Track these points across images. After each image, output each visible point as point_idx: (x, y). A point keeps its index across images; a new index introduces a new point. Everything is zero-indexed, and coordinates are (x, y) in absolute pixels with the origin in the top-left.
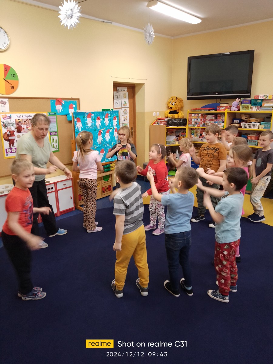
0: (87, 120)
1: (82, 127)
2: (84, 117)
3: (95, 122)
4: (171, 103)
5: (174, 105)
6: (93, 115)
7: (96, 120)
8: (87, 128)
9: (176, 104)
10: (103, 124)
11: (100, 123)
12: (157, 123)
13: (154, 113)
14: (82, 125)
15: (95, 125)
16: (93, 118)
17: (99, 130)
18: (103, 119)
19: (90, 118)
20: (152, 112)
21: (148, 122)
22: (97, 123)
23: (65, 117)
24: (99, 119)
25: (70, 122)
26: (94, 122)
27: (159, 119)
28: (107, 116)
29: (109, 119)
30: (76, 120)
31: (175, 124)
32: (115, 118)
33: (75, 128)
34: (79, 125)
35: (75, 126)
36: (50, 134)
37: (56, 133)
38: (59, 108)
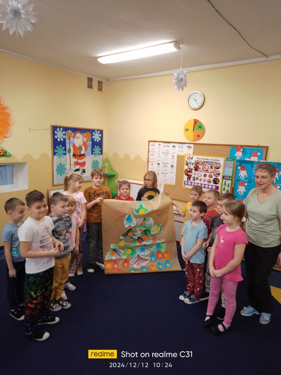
1: (247, 176)
2: (252, 166)
33: (237, 176)
34: (243, 174)
36: (223, 177)
37: (230, 178)
38: (239, 155)
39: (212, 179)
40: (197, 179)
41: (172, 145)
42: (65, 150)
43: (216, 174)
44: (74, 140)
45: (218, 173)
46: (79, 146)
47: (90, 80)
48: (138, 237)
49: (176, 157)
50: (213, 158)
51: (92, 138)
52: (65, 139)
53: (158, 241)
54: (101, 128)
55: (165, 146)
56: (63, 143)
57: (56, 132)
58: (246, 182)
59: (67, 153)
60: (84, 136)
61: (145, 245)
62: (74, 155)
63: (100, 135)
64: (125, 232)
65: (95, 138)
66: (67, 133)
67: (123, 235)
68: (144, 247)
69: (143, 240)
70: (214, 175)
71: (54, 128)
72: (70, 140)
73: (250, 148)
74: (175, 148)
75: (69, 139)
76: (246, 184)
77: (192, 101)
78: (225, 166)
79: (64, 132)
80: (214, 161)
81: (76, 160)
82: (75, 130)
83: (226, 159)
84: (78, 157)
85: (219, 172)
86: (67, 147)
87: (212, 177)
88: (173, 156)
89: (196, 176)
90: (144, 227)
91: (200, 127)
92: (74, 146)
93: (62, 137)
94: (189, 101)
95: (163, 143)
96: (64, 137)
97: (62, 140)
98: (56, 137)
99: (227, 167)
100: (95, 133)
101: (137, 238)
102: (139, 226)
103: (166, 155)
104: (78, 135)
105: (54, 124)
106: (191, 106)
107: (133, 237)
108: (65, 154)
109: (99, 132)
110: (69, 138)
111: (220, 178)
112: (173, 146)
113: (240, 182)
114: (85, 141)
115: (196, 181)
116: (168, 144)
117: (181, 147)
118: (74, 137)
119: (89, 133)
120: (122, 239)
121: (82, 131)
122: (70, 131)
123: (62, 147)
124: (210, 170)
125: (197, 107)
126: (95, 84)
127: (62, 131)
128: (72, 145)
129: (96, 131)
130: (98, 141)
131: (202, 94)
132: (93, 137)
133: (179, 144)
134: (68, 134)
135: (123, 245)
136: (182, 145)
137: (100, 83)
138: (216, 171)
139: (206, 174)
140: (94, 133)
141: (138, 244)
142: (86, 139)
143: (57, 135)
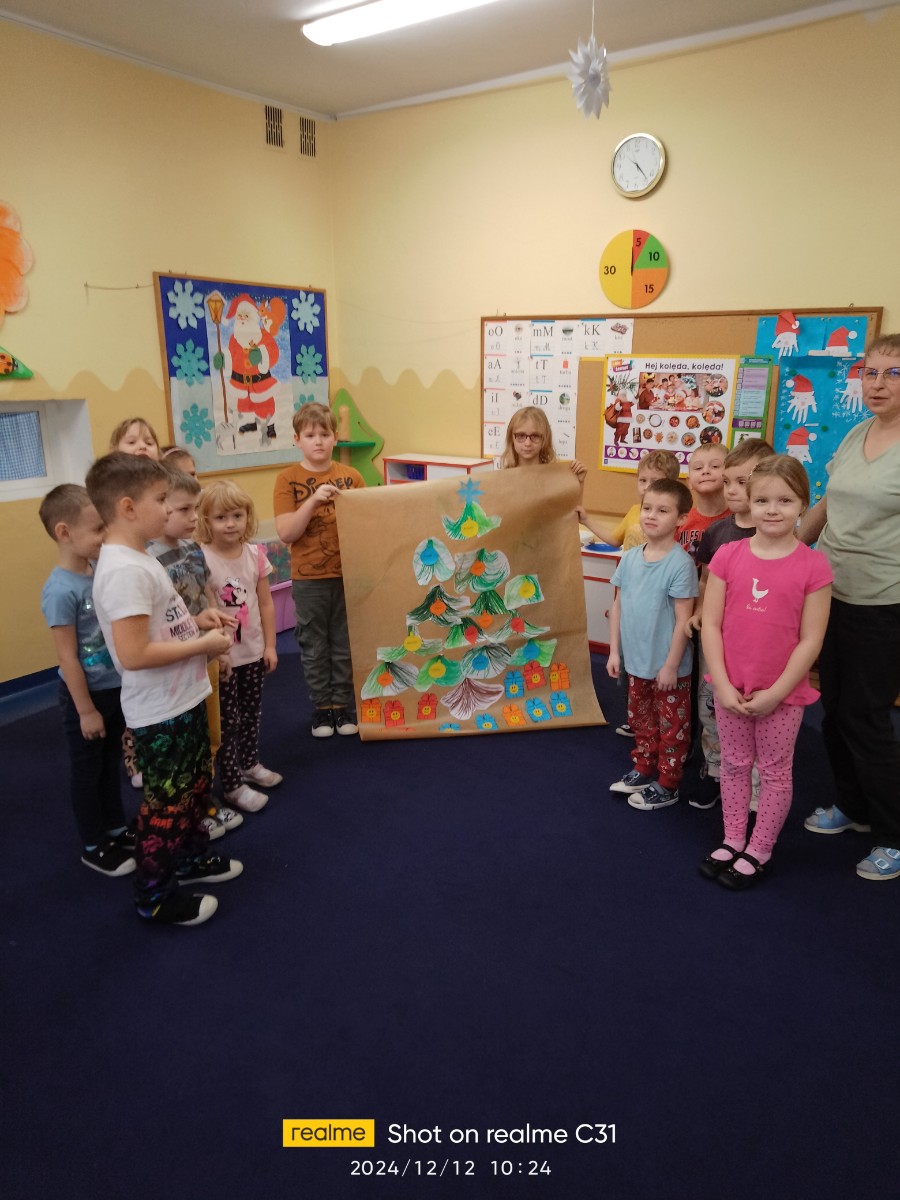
0: (843, 386)
1: (815, 410)
2: (833, 375)
8: (836, 414)
14: (814, 404)
34: (802, 403)
36: (735, 423)
37: (759, 424)
38: (787, 343)
39: (697, 432)
40: (648, 434)
41: (560, 325)
42: (206, 357)
43: (710, 413)
44: (232, 325)
45: (719, 408)
46: (249, 347)
47: (273, 116)
48: (464, 620)
49: (574, 367)
50: (698, 361)
51: (291, 318)
52: (202, 322)
53: (532, 631)
54: (317, 285)
55: (536, 332)
56: (198, 336)
57: (171, 295)
58: (813, 430)
59: (213, 370)
60: (263, 312)
61: (488, 648)
62: (237, 377)
63: (317, 309)
64: (420, 601)
65: (299, 319)
66: (210, 300)
67: (413, 613)
68: (485, 654)
69: (480, 631)
70: (705, 418)
71: (166, 284)
72: (221, 327)
73: (822, 317)
74: (573, 335)
75: (217, 321)
76: (813, 437)
77: (625, 169)
78: (741, 384)
79: (198, 297)
80: (704, 371)
81: (243, 394)
82: (234, 290)
83: (743, 360)
84: (250, 384)
85: (720, 405)
86: (213, 350)
87: (698, 426)
88: (566, 365)
89: (644, 427)
90: (482, 582)
91: (655, 256)
92: (234, 345)
93: (194, 315)
94: (616, 169)
95: (529, 322)
96: (200, 313)
97: (194, 324)
98: (173, 313)
99: (747, 387)
100: (300, 301)
101: (460, 621)
102: (463, 580)
103: (541, 365)
104: (245, 306)
105: (164, 269)
106: (623, 184)
107: (447, 617)
108: (207, 373)
109: (311, 298)
110: (216, 317)
111: (723, 426)
112: (565, 331)
113: (793, 430)
114: (267, 328)
115: (646, 444)
116: (548, 325)
117: (591, 331)
118: (231, 314)
119: (278, 301)
120: (410, 628)
121: (259, 293)
122: (216, 295)
123: (195, 347)
124: (689, 402)
125: (642, 186)
126: (291, 132)
127: (192, 294)
128: (228, 342)
129: (302, 295)
130: (310, 329)
131: (659, 145)
132: (295, 315)
133: (586, 322)
134: (213, 305)
135: (416, 649)
136: (596, 323)
137: (306, 125)
138: (712, 404)
139: (676, 418)
140: (295, 302)
141: (464, 643)
142: (270, 322)
143: (175, 305)
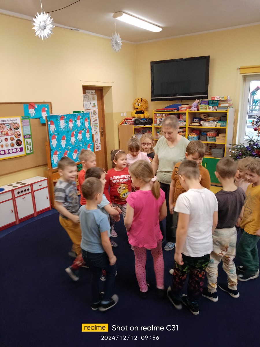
0: (60, 123)
1: (56, 130)
2: (57, 120)
3: (68, 124)
4: (136, 104)
5: (139, 106)
6: (66, 117)
7: (69, 122)
8: (60, 130)
9: (141, 105)
10: (75, 126)
11: (73, 125)
12: (125, 123)
13: (122, 114)
14: (55, 128)
15: (68, 127)
16: (66, 120)
17: (72, 131)
18: (75, 121)
19: (63, 121)
20: (120, 113)
21: (117, 122)
22: (69, 125)
23: (38, 120)
24: (71, 121)
25: (44, 125)
26: (66, 125)
27: (126, 119)
28: (78, 118)
29: (81, 121)
30: (49, 123)
31: (142, 124)
32: (86, 120)
33: (49, 131)
34: (53, 128)
35: (49, 129)
36: (24, 137)
37: (30, 136)
38: (32, 112)
39: (14, 142)
43: (17, 135)
70: (15, 137)
76: (56, 137)
80: (11, 122)
83: (22, 118)
85: (19, 132)
99: (25, 126)
111: (21, 138)
113: (52, 135)
138: (16, 132)
139: (6, 138)
